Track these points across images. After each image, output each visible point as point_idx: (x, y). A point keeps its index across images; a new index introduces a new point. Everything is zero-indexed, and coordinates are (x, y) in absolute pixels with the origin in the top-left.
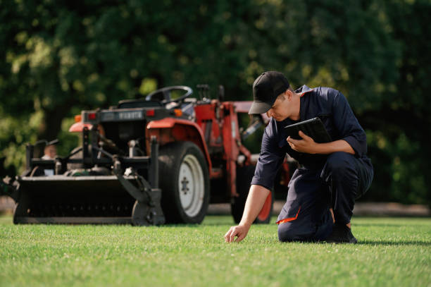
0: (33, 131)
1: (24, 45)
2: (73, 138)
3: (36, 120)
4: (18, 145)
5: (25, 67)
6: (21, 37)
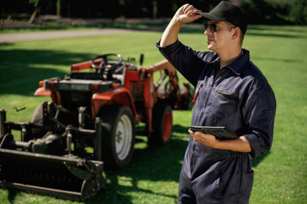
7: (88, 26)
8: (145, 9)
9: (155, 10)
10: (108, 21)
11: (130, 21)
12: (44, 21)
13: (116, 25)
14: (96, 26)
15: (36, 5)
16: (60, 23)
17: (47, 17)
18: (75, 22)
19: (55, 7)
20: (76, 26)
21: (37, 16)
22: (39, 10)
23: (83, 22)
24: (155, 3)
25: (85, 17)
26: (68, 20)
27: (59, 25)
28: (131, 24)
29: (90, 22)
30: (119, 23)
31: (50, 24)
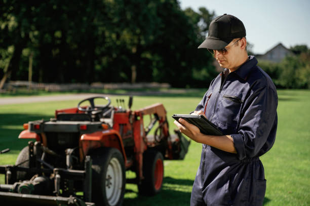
0: (10, 54)
1: (6, 17)
2: (28, 57)
3: (11, 49)
4: (3, 60)
5: (7, 27)
6: (5, 15)
7: (62, 92)
8: (123, 75)
9: (134, 75)
10: (84, 86)
11: (108, 86)
12: (14, 86)
13: (92, 90)
14: (71, 91)
15: (5, 70)
16: (32, 89)
17: (18, 83)
18: (48, 87)
19: (28, 72)
20: (50, 92)
21: (7, 82)
22: (9, 75)
23: (57, 87)
24: (134, 68)
25: (59, 82)
26: (41, 86)
27: (31, 91)
28: (108, 89)
29: (65, 87)
30: (95, 88)
31: (21, 90)
